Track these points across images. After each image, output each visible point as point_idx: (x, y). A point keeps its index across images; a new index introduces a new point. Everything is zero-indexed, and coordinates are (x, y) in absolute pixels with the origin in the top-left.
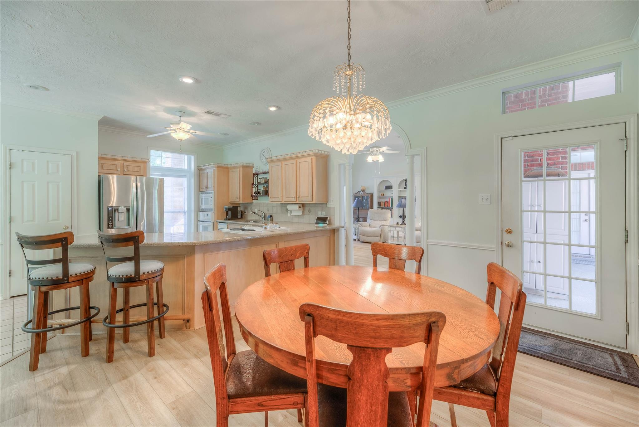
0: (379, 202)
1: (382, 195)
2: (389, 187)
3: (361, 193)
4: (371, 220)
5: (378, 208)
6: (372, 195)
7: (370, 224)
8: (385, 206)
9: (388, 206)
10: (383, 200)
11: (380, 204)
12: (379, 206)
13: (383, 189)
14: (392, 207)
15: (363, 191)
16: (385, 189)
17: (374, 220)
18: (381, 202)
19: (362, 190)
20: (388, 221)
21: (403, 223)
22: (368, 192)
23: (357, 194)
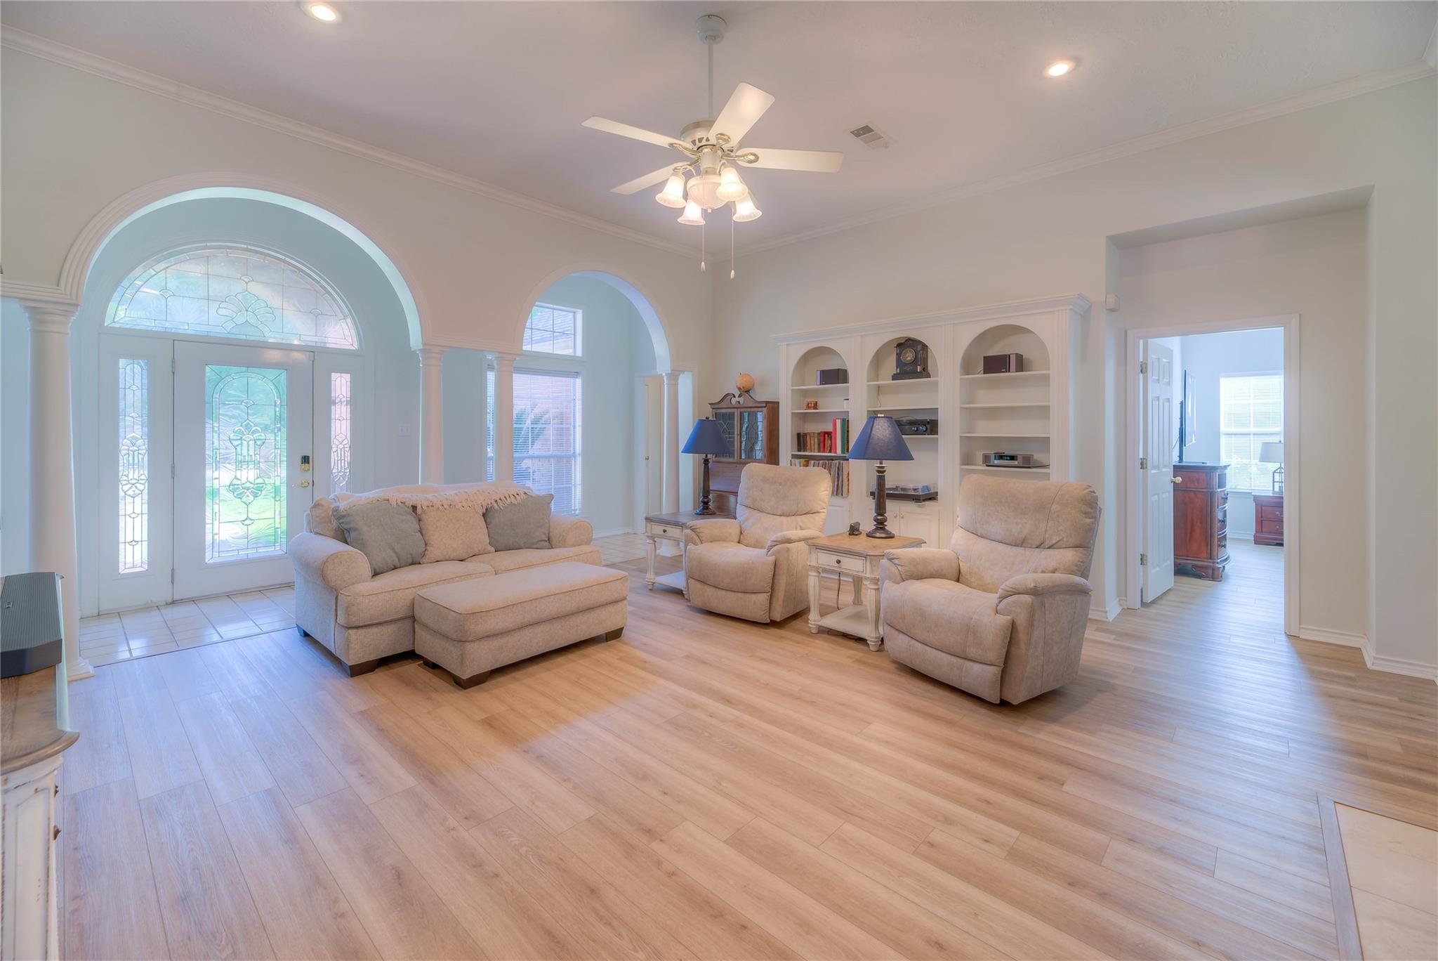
0: (799, 435)
1: (808, 407)
2: (836, 376)
3: (737, 399)
4: (749, 510)
5: (794, 456)
6: (773, 409)
7: (744, 526)
8: (819, 452)
9: (830, 452)
10: (814, 428)
11: (801, 440)
12: (799, 450)
13: (814, 384)
14: (843, 452)
15: (746, 391)
16: (821, 384)
17: (760, 511)
18: (806, 434)
19: (739, 389)
20: (818, 519)
21: (877, 529)
22: (761, 395)
23: (723, 405)
